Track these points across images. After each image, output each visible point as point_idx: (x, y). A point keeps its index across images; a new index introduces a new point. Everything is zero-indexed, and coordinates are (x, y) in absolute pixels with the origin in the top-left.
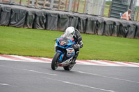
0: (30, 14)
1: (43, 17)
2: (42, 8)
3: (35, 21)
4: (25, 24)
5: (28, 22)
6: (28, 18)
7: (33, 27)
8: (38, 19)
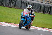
0: (42, 6)
1: (48, 8)
2: (48, 4)
3: (44, 10)
4: (40, 11)
5: (41, 10)
6: (41, 8)
7: (44, 13)
8: (46, 9)
